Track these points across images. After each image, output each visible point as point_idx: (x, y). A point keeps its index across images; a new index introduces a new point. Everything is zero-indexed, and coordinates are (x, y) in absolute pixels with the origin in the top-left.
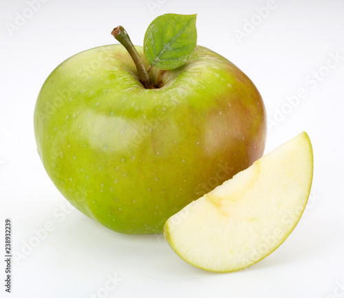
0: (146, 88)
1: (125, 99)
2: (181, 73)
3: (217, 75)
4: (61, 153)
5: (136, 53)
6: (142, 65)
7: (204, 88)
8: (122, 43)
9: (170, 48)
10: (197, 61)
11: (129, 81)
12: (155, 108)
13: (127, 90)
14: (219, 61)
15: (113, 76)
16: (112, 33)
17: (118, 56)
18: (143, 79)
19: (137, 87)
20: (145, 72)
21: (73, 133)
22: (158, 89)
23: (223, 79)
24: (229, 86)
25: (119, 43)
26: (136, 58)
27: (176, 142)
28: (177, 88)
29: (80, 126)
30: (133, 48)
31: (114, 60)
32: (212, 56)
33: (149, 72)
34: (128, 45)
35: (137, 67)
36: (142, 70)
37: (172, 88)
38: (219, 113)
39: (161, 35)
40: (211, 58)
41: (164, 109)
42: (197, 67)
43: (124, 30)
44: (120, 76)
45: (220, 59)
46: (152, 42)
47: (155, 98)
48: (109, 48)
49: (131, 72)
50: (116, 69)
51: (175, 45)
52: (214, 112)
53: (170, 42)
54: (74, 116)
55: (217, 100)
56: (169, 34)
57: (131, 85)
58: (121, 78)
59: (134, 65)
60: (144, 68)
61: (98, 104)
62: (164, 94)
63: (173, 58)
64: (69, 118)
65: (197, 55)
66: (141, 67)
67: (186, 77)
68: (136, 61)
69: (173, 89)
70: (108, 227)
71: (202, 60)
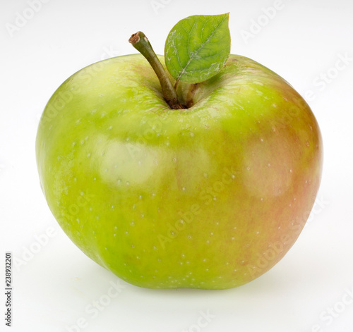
0: (172, 109)
1: (144, 122)
2: (215, 91)
3: (260, 93)
4: (66, 188)
5: (159, 65)
6: (167, 80)
7: (242, 108)
8: (142, 53)
9: (198, 57)
10: (237, 75)
11: (150, 100)
12: (181, 133)
13: (147, 111)
14: (264, 75)
15: (130, 93)
16: (130, 40)
17: (138, 68)
18: (169, 97)
19: (161, 107)
20: (171, 88)
21: (80, 164)
22: (186, 110)
23: (266, 98)
24: (274, 106)
25: (138, 52)
26: (160, 72)
27: (205, 175)
28: (208, 109)
29: (89, 155)
30: (156, 59)
31: (132, 73)
32: (254, 68)
33: (175, 87)
34: (150, 55)
35: (161, 82)
36: (167, 86)
37: (202, 108)
38: (260, 140)
39: (187, 42)
40: (254, 71)
41: (192, 135)
42: (235, 82)
43: (144, 36)
44: (139, 94)
45: (265, 73)
46: (176, 51)
47: (181, 120)
48: (126, 59)
49: (153, 88)
50: (135, 84)
51: (204, 53)
52: (254, 138)
53: (198, 49)
54: (82, 142)
55: (258, 124)
56: (196, 40)
57: (152, 105)
58: (141, 96)
59: (157, 79)
60: (169, 84)
61: (111, 128)
62: (192, 116)
63: (202, 69)
64: (76, 145)
65: (236, 67)
66: (166, 82)
67: (220, 94)
68: (159, 74)
69: (204, 110)
70: (124, 280)
71: (242, 74)
